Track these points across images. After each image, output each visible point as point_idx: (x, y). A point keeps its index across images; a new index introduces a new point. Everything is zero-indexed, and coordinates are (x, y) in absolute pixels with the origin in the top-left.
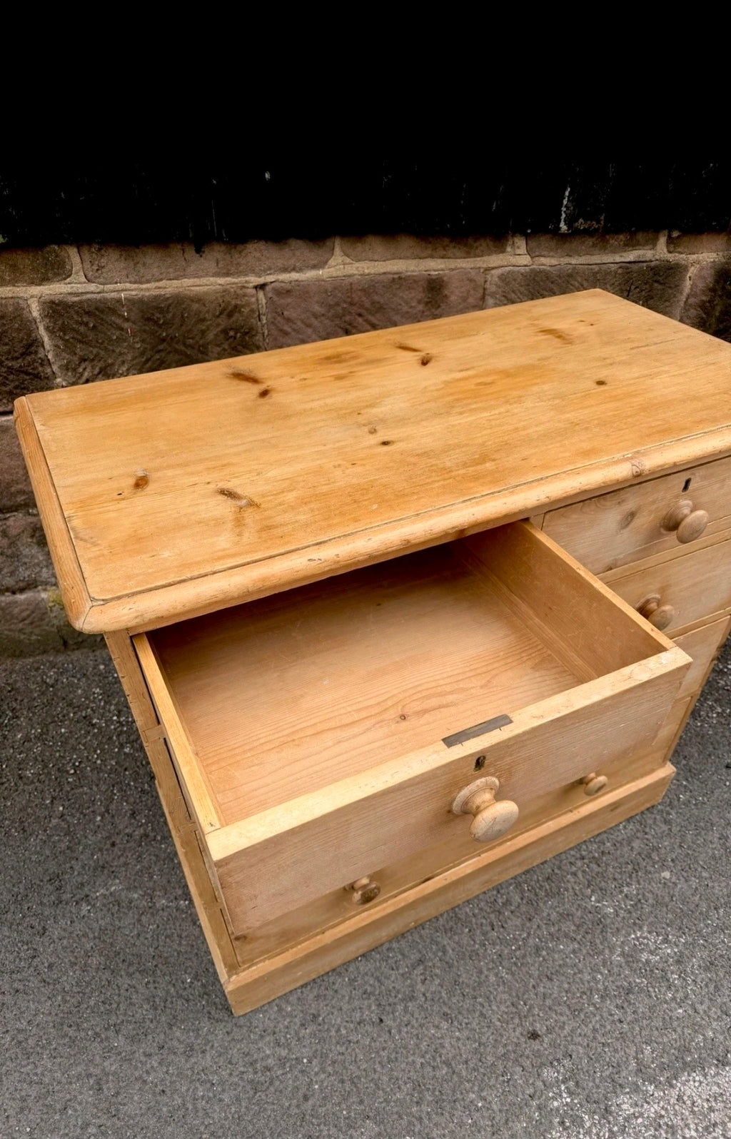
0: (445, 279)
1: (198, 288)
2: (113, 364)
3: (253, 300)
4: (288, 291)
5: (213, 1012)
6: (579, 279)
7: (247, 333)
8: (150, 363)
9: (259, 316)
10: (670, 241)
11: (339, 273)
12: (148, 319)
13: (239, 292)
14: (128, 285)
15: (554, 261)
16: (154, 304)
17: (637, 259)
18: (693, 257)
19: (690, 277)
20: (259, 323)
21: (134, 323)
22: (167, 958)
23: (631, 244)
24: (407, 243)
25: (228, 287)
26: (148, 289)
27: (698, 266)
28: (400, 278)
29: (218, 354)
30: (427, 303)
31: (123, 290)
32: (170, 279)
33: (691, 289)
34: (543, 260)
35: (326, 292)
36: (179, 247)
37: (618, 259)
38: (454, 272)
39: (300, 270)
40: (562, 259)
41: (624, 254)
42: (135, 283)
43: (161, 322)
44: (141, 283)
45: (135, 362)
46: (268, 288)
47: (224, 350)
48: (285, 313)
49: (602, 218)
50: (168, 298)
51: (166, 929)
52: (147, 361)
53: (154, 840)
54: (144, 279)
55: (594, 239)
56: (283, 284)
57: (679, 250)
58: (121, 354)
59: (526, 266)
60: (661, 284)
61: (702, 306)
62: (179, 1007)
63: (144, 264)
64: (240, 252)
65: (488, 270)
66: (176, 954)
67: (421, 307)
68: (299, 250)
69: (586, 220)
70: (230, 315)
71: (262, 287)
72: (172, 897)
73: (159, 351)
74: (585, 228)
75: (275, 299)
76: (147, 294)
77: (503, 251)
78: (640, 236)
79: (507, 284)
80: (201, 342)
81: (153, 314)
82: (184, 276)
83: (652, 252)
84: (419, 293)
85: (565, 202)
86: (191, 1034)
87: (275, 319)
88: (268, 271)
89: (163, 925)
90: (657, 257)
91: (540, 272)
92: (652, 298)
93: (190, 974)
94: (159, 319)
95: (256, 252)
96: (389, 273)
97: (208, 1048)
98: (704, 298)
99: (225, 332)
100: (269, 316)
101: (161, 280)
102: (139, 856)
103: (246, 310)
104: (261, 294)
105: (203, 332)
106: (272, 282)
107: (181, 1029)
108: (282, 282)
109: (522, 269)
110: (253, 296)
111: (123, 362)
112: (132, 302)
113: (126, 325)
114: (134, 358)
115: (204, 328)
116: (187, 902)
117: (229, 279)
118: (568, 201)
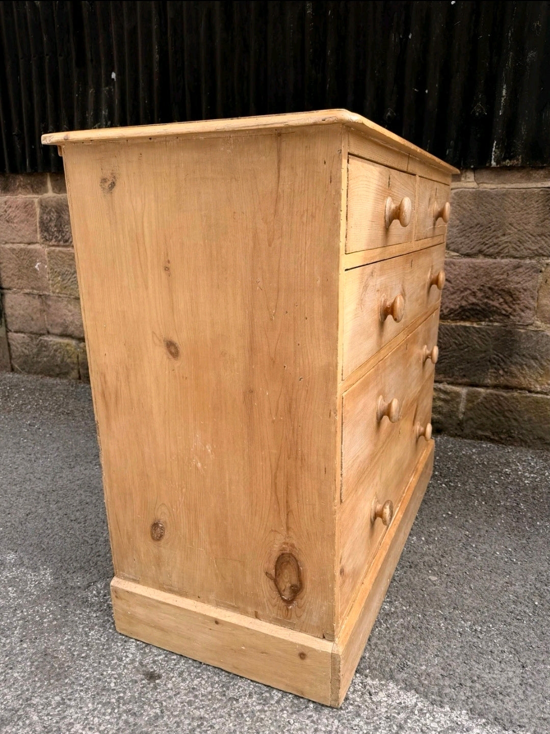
6: (512, 197)
15: (493, 186)
34: (485, 185)
37: (539, 185)
40: (499, 185)
41: (543, 183)
49: (520, 157)
59: (473, 188)
69: (510, 160)
74: (510, 166)
77: (460, 180)
79: (461, 198)
85: (494, 149)
91: (483, 192)
109: (471, 190)
118: (496, 148)
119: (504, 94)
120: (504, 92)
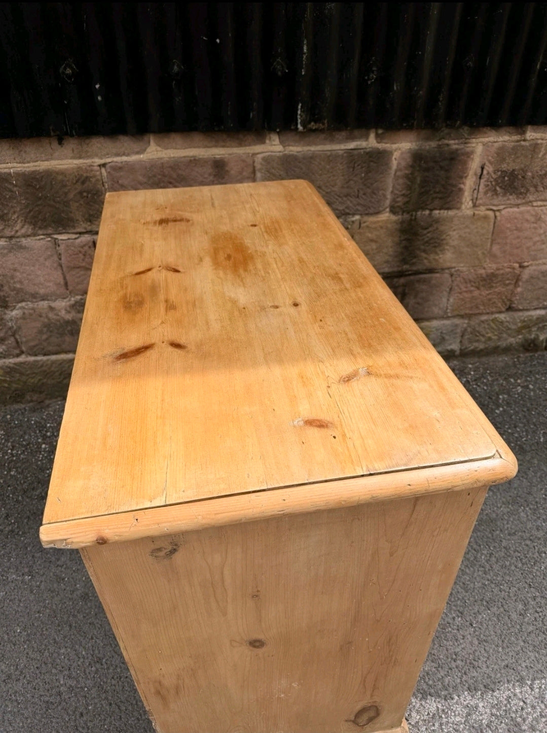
0: (226, 160)
1: (61, 166)
2: (7, 214)
3: (98, 173)
4: (120, 168)
5: (30, 653)
6: (318, 160)
7: (95, 194)
8: (32, 213)
9: (103, 183)
10: (377, 136)
11: (154, 157)
12: (29, 185)
13: (88, 168)
14: (15, 165)
15: (299, 149)
16: (33, 176)
17: (356, 147)
18: (394, 146)
19: (395, 159)
20: (103, 188)
21: (20, 187)
22: (6, 615)
23: (352, 138)
24: (197, 137)
25: (81, 165)
26: (29, 167)
27: (400, 152)
28: (195, 160)
29: (77, 207)
30: (215, 176)
31: (12, 168)
32: (43, 161)
33: (397, 166)
34: (291, 148)
35: (146, 168)
36: (47, 141)
37: (343, 147)
38: (232, 156)
39: (128, 155)
40: (304, 148)
41: (347, 144)
42: (20, 163)
43: (38, 187)
44: (24, 163)
45: (22, 212)
46: (107, 166)
47: (81, 204)
48: (120, 182)
49: (326, 121)
50: (41, 173)
51: (11, 595)
52: (30, 211)
53: (17, 534)
54: (26, 161)
55: (325, 135)
56: (117, 164)
57: (384, 141)
58: (12, 207)
59: (280, 152)
60: (375, 163)
61: (407, 177)
62: (8, 649)
63: (25, 152)
64: (88, 144)
65: (254, 155)
66: (14, 612)
67: (211, 178)
68: (125, 142)
69: (316, 122)
70: (83, 183)
71: (104, 165)
72: (21, 574)
73: (37, 206)
74: (316, 128)
75: (112, 172)
76: (28, 170)
77: (264, 143)
78: (356, 132)
79: (269, 163)
80: (65, 200)
81: (32, 182)
82: (52, 159)
83: (366, 143)
84: (209, 170)
85: (299, 112)
86: (12, 668)
87: (113, 185)
88: (107, 155)
89: (10, 592)
90: (370, 146)
91: (290, 155)
92: (370, 172)
93: (20, 627)
94: (36, 185)
95: (98, 144)
96: (188, 157)
97: (21, 678)
98: (407, 172)
99: (81, 193)
100: (110, 183)
101: (37, 161)
102: (4, 545)
103: (93, 180)
104: (103, 170)
105: (66, 194)
106: (110, 163)
107: (5, 664)
108: (116, 162)
109: (278, 154)
110: (97, 171)
111: (14, 212)
112: (18, 175)
113: (15, 189)
114: (21, 210)
115: (66, 191)
116: (30, 577)
117: (81, 161)
118: (301, 111)
119: (305, 51)
120: (305, 48)
